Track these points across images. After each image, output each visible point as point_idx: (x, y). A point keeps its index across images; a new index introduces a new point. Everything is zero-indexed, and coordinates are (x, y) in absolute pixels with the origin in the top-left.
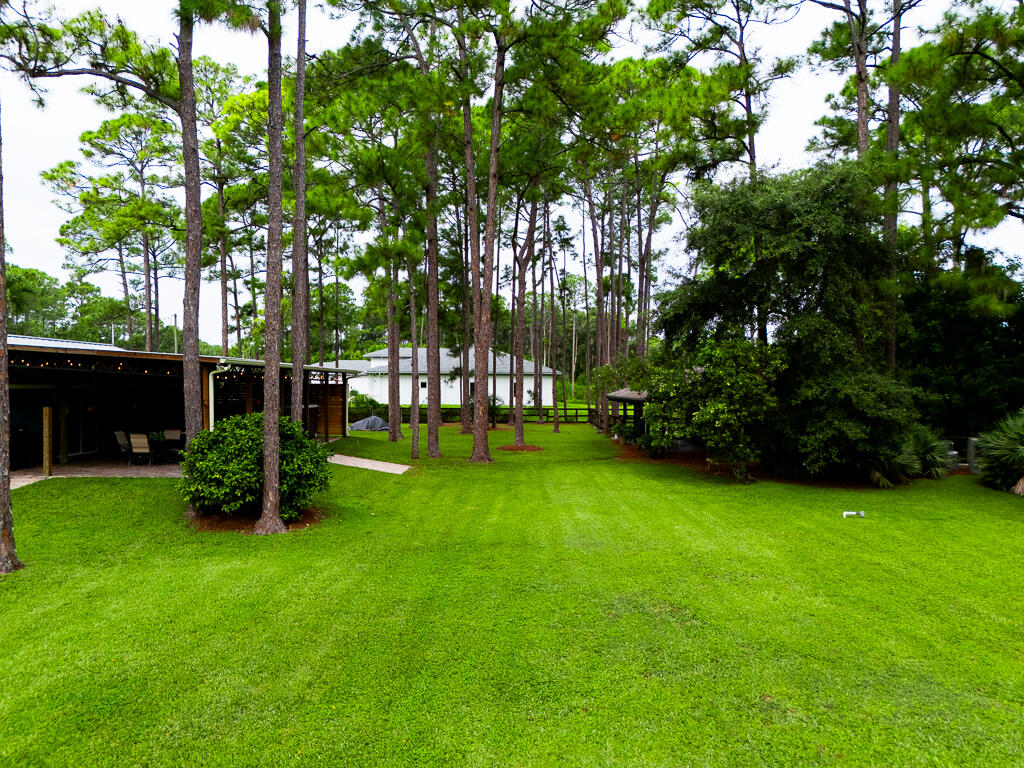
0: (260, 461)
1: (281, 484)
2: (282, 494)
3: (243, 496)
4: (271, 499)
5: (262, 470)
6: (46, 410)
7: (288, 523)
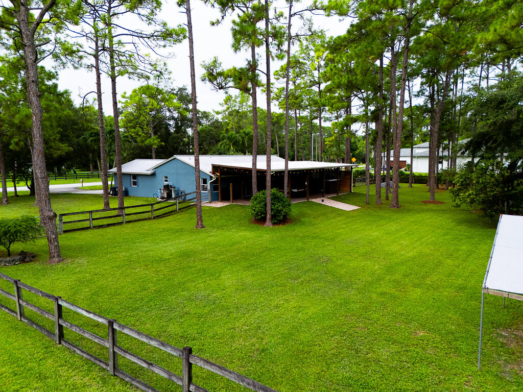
0: (265, 205)
1: (272, 212)
2: (272, 215)
3: (261, 215)
4: (268, 216)
5: (266, 207)
6: (231, 184)
7: (274, 224)
